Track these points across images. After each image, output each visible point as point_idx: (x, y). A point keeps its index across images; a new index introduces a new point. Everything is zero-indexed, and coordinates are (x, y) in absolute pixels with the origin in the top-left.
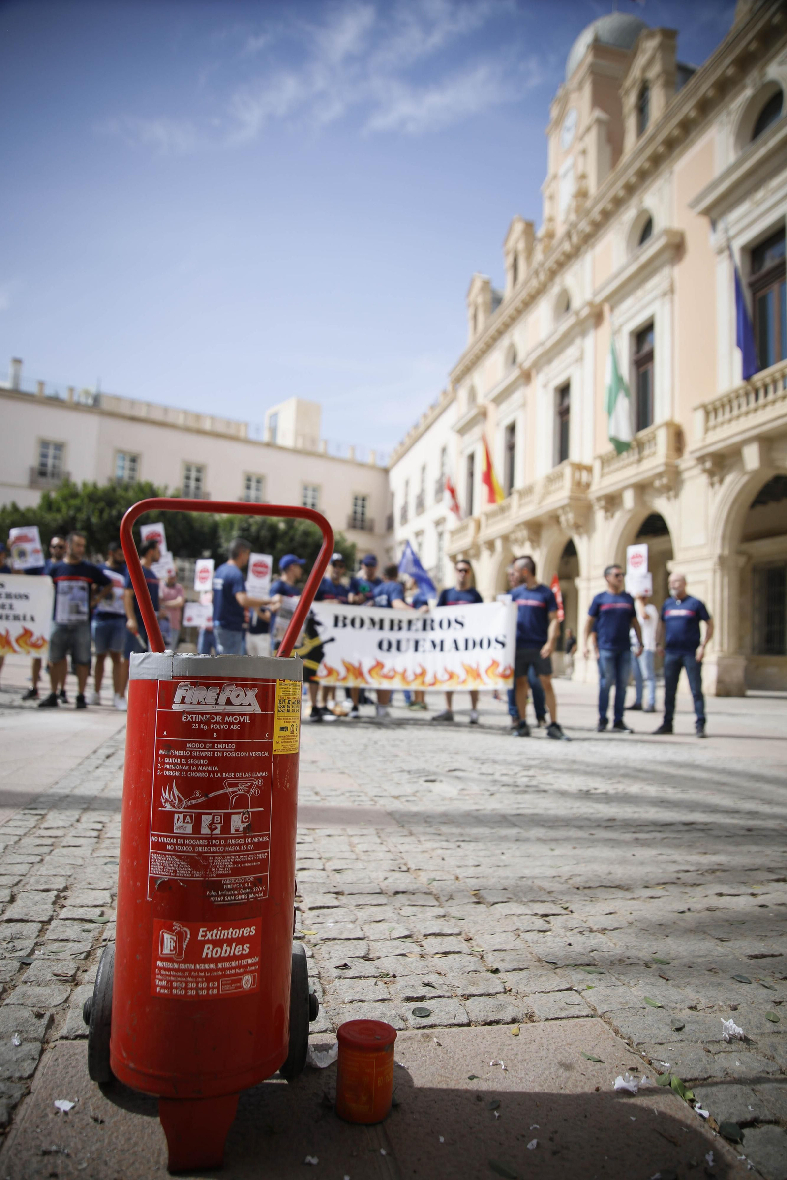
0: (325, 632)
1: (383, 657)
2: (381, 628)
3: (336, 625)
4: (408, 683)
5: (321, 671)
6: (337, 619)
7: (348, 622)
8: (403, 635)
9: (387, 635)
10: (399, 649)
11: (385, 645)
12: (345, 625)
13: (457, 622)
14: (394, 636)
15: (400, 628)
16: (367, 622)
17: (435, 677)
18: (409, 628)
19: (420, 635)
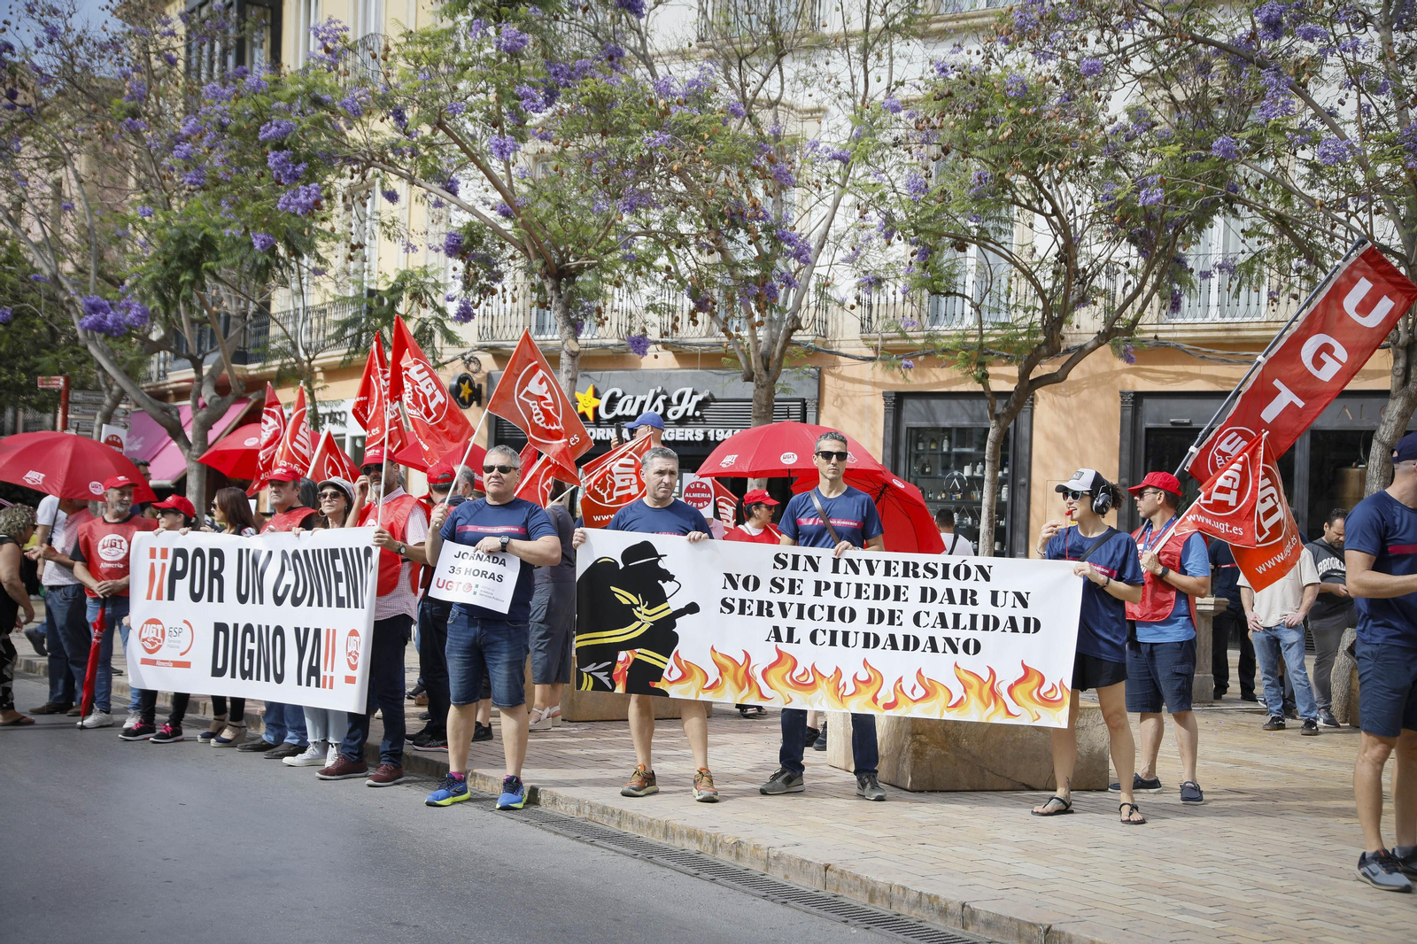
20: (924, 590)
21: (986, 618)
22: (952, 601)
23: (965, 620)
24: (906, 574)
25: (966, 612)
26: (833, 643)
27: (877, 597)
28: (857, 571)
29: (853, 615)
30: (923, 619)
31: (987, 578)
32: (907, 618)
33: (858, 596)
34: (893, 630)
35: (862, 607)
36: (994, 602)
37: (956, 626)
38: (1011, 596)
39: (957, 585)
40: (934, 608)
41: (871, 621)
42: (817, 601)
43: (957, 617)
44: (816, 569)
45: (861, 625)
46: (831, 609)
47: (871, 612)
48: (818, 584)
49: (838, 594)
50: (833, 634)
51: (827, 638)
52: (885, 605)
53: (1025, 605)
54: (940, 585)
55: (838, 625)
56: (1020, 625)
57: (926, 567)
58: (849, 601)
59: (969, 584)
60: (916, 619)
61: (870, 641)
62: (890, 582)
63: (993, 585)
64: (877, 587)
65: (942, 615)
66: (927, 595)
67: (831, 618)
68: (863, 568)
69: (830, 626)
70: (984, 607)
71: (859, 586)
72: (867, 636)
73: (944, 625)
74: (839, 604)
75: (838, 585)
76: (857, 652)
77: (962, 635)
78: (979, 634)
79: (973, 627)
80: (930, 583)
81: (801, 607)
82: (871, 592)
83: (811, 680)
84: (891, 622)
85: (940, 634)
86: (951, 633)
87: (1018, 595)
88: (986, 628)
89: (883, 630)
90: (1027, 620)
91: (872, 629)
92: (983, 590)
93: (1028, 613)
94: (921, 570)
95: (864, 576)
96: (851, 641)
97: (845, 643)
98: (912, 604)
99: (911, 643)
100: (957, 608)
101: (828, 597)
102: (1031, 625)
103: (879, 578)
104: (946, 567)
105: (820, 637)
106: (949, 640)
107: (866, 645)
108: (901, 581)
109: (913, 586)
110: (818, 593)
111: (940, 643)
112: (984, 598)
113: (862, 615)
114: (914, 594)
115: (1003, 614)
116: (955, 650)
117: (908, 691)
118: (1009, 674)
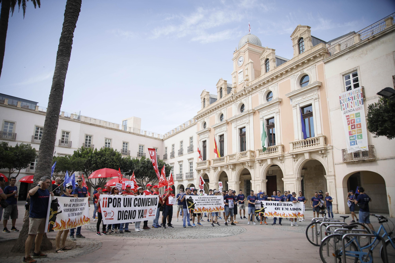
0: (264, 206)
1: (276, 211)
2: (275, 205)
3: (267, 205)
4: (281, 216)
5: (264, 214)
6: (267, 203)
7: (269, 204)
8: (280, 207)
9: (276, 206)
10: (279, 209)
11: (276, 209)
12: (268, 205)
13: (291, 204)
14: (278, 207)
15: (279, 205)
16: (273, 204)
17: (287, 215)
18: (281, 205)
19: (283, 207)
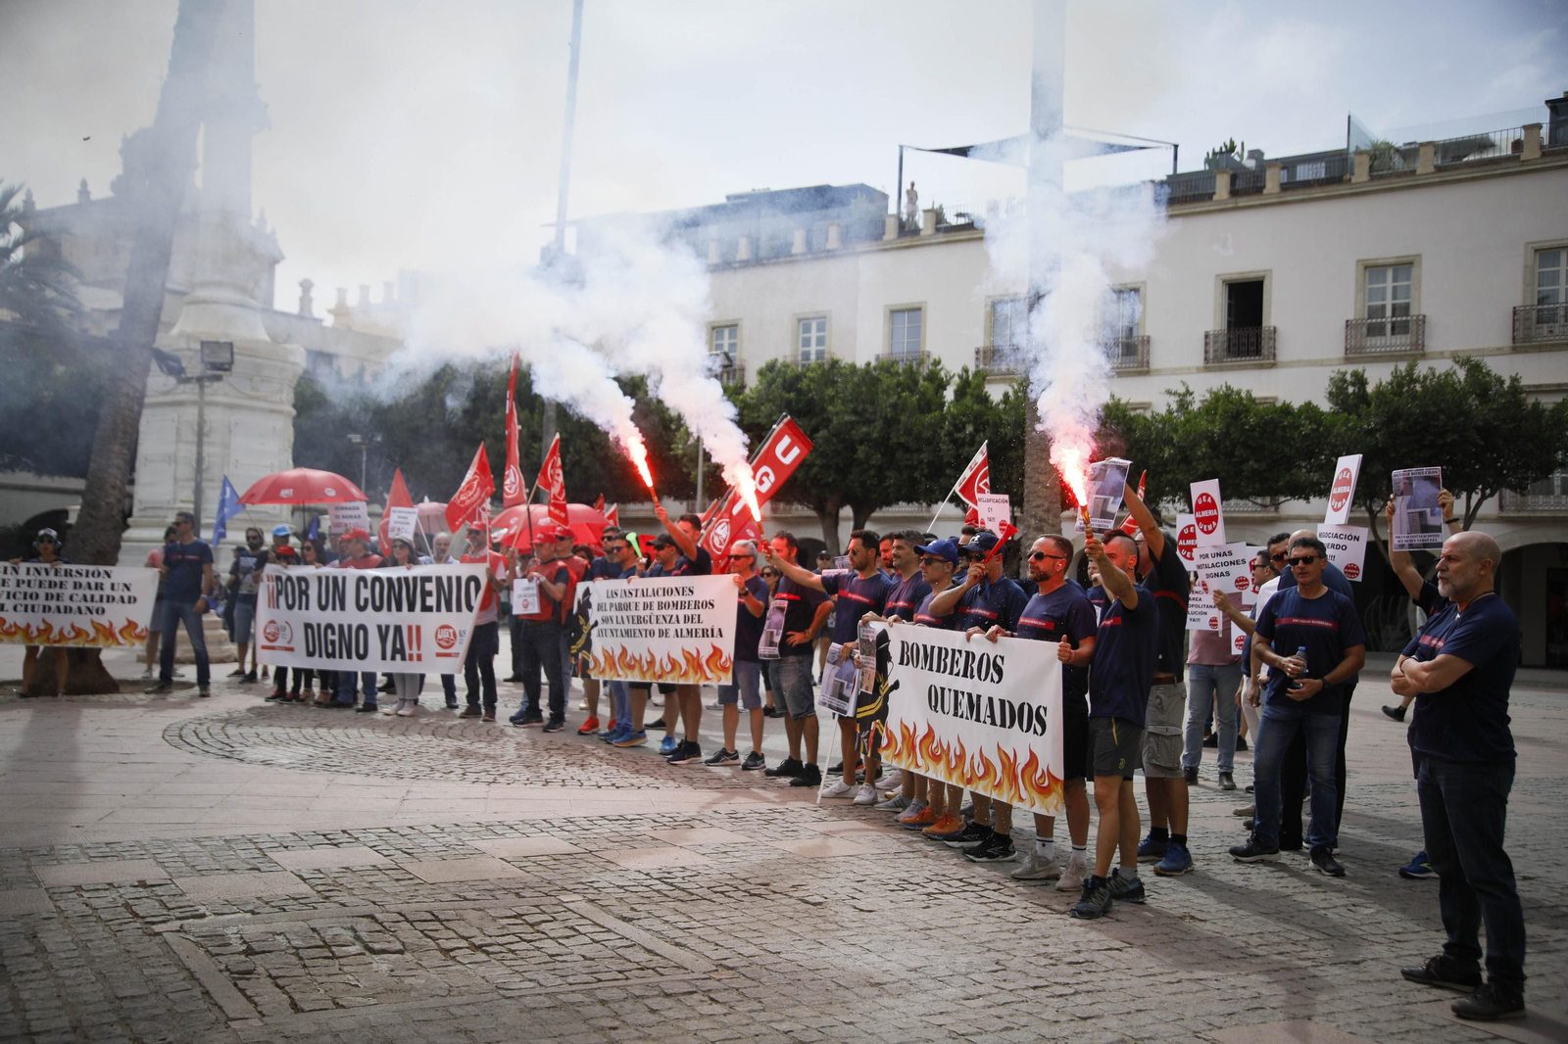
20: (75, 583)
21: (108, 597)
22: (90, 588)
23: (97, 598)
24: (66, 575)
25: (97, 594)
26: (26, 610)
27: (50, 587)
28: (39, 573)
29: (37, 596)
30: (75, 598)
31: (109, 576)
32: (66, 598)
33: (40, 586)
34: (59, 603)
35: (42, 592)
36: (113, 588)
37: (92, 600)
38: (121, 586)
39: (92, 580)
40: (80, 592)
41: (47, 599)
42: (18, 589)
43: (92, 597)
44: (17, 572)
45: (42, 601)
46: (25, 594)
47: (47, 595)
48: (18, 581)
49: (29, 586)
50: (26, 606)
51: (23, 608)
52: (55, 591)
53: (128, 589)
54: (84, 580)
55: (29, 602)
56: (126, 600)
57: (77, 572)
58: (35, 589)
59: (99, 580)
60: (71, 598)
61: (45, 609)
62: (57, 579)
63: (113, 580)
64: (50, 582)
65: (85, 596)
66: (77, 586)
67: (25, 598)
68: (43, 572)
69: (24, 602)
70: (107, 591)
71: (41, 582)
72: (44, 607)
73: (86, 600)
74: (29, 591)
75: (29, 582)
76: (40, 615)
77: (94, 605)
78: (105, 605)
79: (101, 601)
80: (78, 579)
81: (9, 593)
82: (47, 584)
83: (13, 629)
84: (58, 599)
85: (83, 605)
86: (90, 604)
87: (126, 585)
88: (108, 601)
89: (53, 604)
90: (130, 598)
91: (47, 603)
92: (107, 583)
93: (131, 594)
94: (74, 573)
95: (43, 577)
96: (36, 609)
97: (33, 610)
98: (69, 590)
99: (68, 610)
100: (93, 592)
101: (24, 588)
102: (132, 600)
103: (52, 577)
104: (87, 572)
105: (19, 608)
106: (88, 608)
107: (44, 611)
108: (63, 579)
109: (70, 582)
110: (18, 585)
111: (84, 609)
112: (107, 587)
113: (42, 596)
114: (70, 585)
115: (117, 595)
116: (91, 612)
117: (66, 633)
118: (119, 624)
